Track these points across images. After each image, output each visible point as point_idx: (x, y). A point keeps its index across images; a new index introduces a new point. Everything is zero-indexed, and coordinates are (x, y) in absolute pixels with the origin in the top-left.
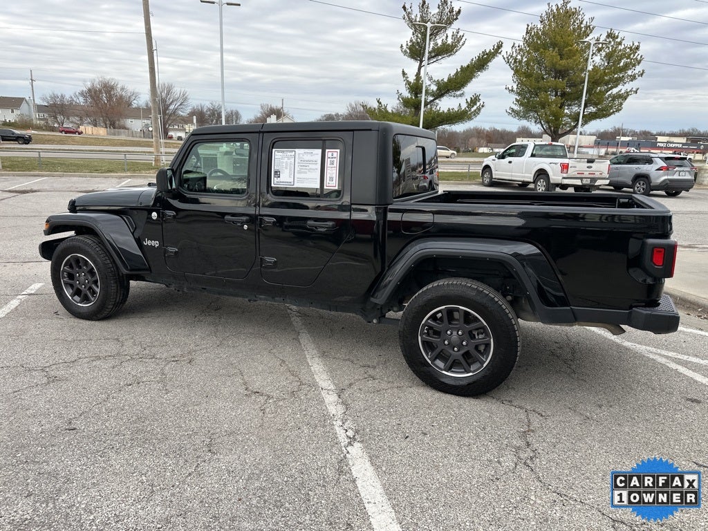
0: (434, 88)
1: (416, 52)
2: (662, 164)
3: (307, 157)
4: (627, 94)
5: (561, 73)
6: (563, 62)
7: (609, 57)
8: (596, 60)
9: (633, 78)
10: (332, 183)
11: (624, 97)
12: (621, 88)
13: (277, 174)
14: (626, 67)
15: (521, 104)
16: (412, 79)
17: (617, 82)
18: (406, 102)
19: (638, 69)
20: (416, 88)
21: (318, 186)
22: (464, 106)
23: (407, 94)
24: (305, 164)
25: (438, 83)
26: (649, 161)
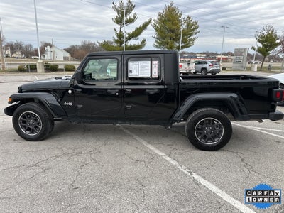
0: (127, 36)
1: (119, 21)
2: (211, 64)
3: (144, 64)
4: (194, 39)
5: (172, 31)
6: (174, 27)
7: (188, 25)
8: (184, 27)
9: (196, 33)
10: (155, 74)
11: (193, 40)
12: (193, 37)
13: (131, 71)
14: (194, 29)
15: (158, 43)
16: (118, 32)
17: (191, 35)
18: (116, 41)
19: (198, 30)
20: (120, 36)
21: (149, 76)
22: (140, 43)
23: (116, 38)
24: (143, 67)
25: (128, 34)
26: (206, 63)
